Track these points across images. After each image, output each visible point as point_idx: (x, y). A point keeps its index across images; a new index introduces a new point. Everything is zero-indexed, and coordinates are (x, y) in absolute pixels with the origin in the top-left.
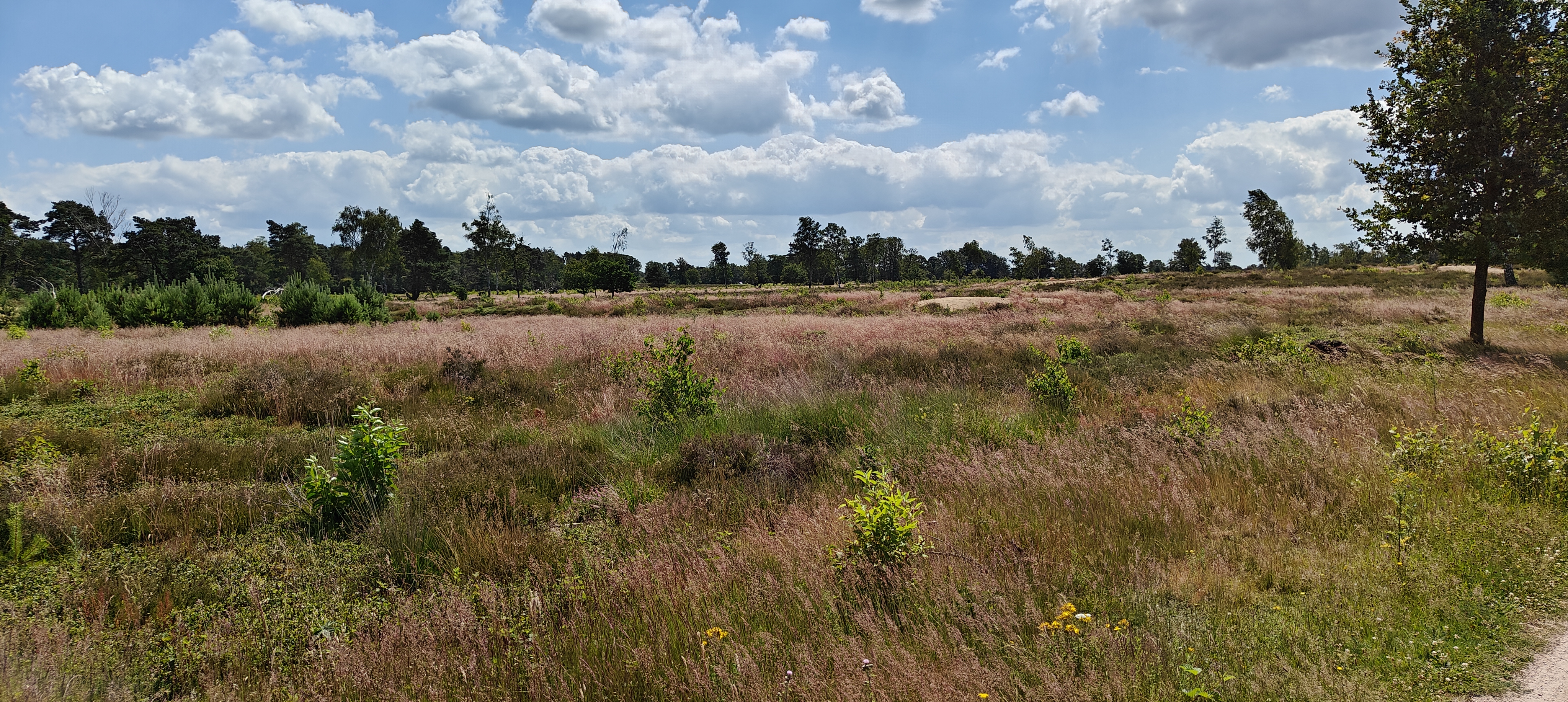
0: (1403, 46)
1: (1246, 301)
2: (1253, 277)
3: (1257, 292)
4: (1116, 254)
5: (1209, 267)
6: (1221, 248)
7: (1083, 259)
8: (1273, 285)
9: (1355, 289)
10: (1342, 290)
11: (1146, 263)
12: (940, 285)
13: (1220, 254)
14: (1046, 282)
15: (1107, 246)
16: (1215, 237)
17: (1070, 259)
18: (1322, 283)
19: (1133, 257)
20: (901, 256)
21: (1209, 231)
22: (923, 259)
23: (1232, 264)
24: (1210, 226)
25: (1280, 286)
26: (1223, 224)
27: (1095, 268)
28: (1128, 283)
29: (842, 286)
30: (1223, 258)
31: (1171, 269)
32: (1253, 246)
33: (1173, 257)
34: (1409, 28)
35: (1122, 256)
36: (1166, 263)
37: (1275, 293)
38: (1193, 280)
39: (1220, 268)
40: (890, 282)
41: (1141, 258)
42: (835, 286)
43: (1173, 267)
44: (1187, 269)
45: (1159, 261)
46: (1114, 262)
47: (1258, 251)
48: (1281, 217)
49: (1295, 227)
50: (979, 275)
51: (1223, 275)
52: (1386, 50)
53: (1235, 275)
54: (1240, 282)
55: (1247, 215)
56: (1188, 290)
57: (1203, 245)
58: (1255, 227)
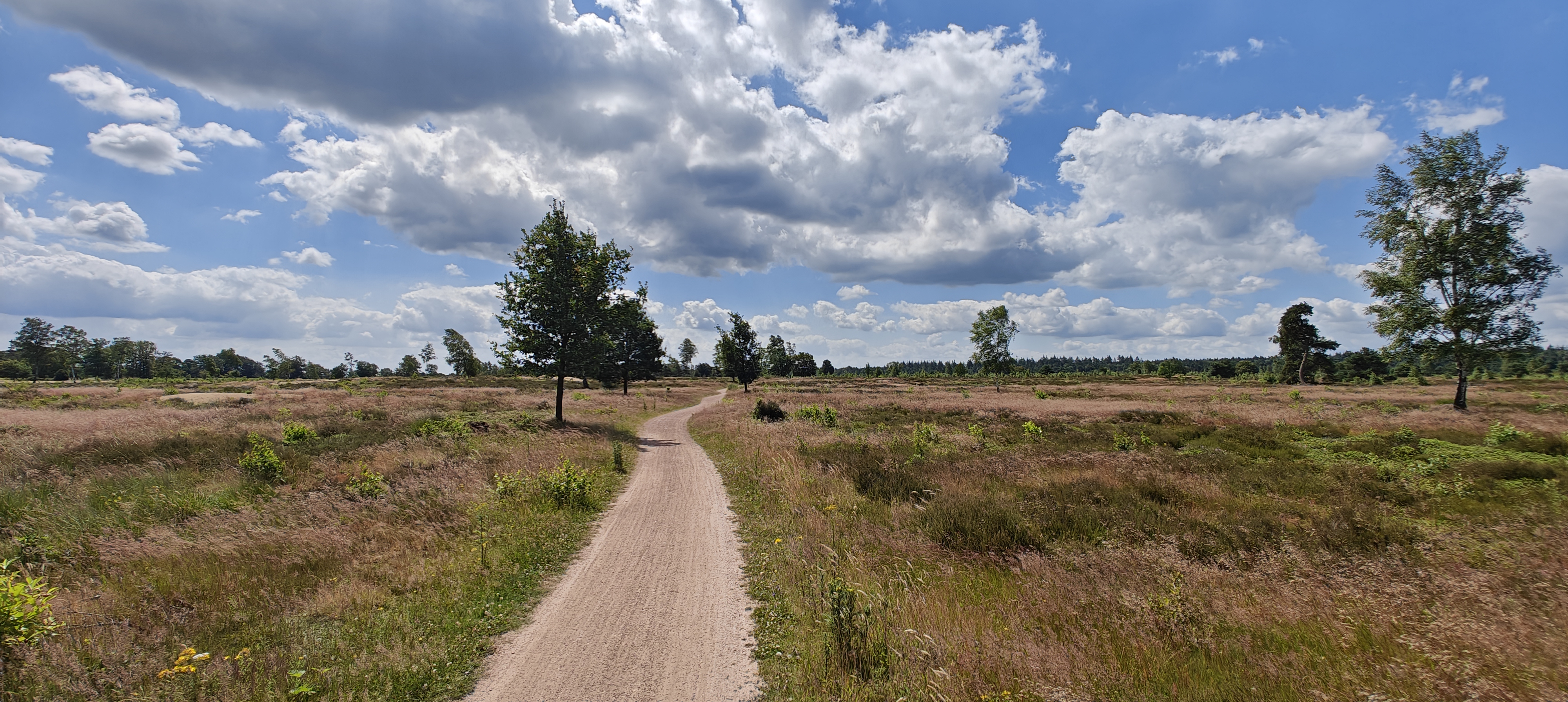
0: (523, 254)
1: (441, 397)
2: (449, 382)
3: (450, 391)
4: (356, 364)
5: (423, 374)
6: (431, 362)
7: (330, 366)
8: (460, 386)
9: (508, 389)
10: (501, 390)
11: (379, 370)
12: (193, 382)
13: (431, 365)
14: (295, 382)
15: (349, 357)
16: (428, 354)
17: (318, 366)
18: (491, 385)
19: (369, 365)
20: (153, 358)
21: (423, 351)
22: (178, 361)
23: (438, 372)
24: (424, 348)
25: (465, 387)
26: (433, 347)
27: (338, 373)
28: (361, 383)
29: (78, 381)
30: (432, 368)
31: (397, 374)
32: (449, 362)
33: (398, 367)
34: (525, 245)
35: (360, 365)
36: (394, 371)
37: (459, 391)
38: (409, 382)
39: (431, 375)
40: (137, 379)
41: (375, 366)
42: (70, 381)
43: (398, 373)
44: (408, 375)
45: (388, 369)
46: (355, 368)
47: (453, 365)
48: (466, 345)
49: (475, 351)
50: (235, 375)
51: (430, 379)
52: (513, 254)
53: (437, 379)
54: (440, 383)
55: (446, 344)
56: (404, 389)
57: (419, 360)
58: (451, 351)
